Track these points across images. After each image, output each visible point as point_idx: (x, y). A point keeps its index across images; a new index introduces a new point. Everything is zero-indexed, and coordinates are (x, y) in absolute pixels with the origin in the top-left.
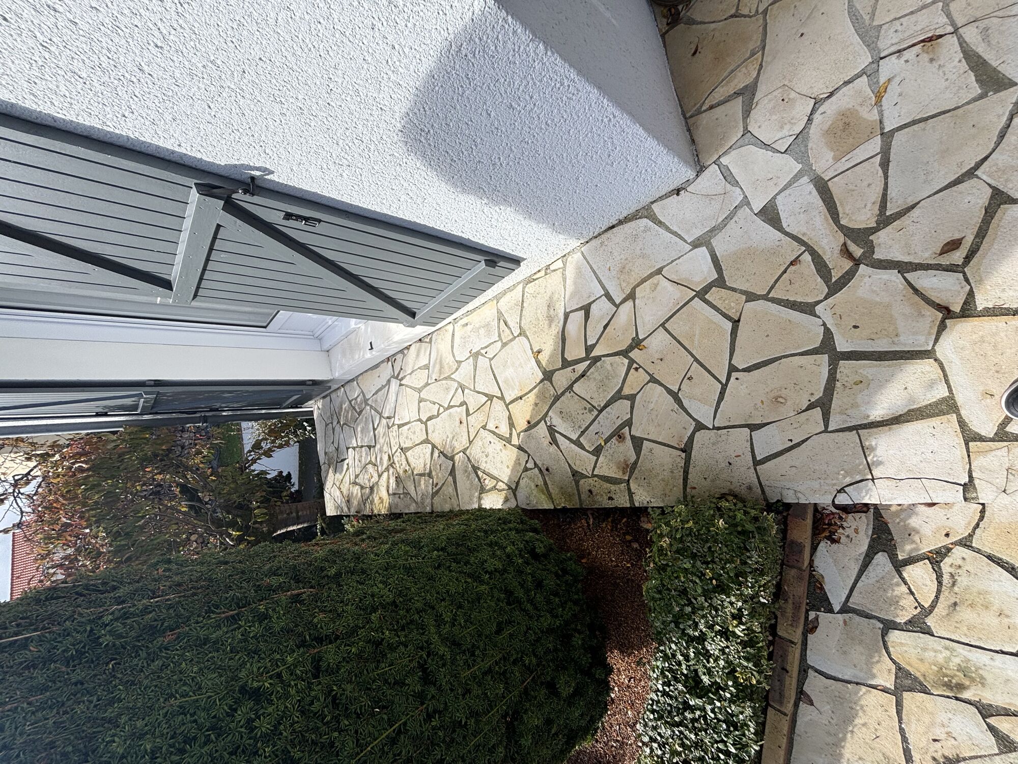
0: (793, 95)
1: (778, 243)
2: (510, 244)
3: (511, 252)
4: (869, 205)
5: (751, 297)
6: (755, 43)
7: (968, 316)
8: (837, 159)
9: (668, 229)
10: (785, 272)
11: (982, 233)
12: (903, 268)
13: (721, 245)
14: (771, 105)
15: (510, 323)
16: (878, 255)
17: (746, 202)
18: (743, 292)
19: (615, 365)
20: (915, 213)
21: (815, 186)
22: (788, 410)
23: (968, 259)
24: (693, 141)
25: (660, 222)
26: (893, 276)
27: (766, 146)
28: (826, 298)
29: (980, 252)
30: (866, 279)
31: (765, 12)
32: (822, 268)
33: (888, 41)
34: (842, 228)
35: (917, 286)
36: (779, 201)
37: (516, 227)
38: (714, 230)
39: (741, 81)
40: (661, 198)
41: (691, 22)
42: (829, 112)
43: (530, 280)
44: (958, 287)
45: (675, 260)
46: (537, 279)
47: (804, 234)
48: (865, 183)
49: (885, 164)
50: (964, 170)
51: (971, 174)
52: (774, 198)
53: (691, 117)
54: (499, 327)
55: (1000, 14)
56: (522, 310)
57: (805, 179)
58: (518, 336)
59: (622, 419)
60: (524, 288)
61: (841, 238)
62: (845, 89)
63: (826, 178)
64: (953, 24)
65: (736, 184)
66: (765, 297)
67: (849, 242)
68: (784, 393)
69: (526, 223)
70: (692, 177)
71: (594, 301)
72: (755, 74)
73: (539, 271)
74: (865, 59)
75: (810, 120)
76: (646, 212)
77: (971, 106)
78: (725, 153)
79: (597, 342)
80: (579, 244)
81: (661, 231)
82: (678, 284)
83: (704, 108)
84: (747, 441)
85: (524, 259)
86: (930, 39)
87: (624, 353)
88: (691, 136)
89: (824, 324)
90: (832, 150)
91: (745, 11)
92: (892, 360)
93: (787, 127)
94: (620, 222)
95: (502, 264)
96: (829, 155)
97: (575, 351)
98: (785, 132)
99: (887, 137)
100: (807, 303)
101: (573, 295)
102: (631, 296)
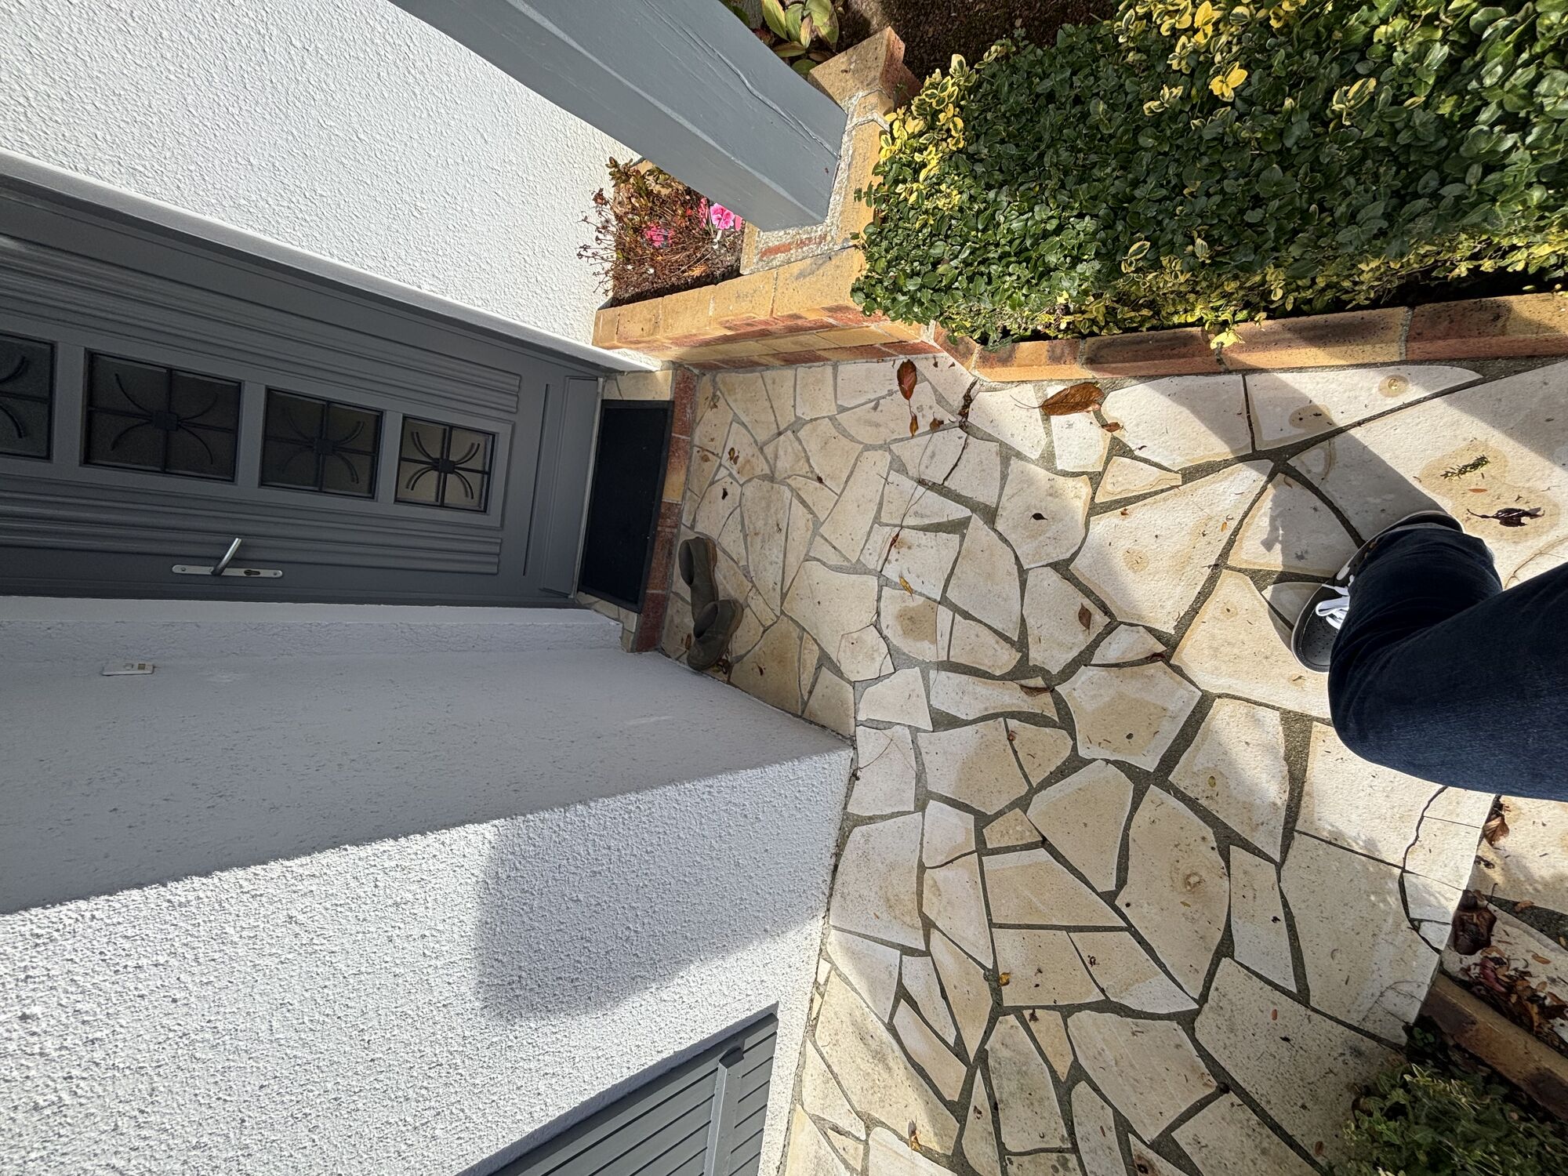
0: (855, 635)
1: (978, 735)
2: (737, 1005)
3: (749, 1014)
4: (996, 646)
5: (1022, 803)
6: (795, 633)
7: (1177, 644)
8: (935, 642)
9: (883, 818)
10: (1015, 752)
11: (1087, 592)
12: (1084, 659)
13: (941, 783)
14: (849, 653)
15: (843, 1124)
16: (1055, 670)
17: (915, 731)
18: (1012, 806)
19: (1008, 1041)
20: (1031, 622)
21: (945, 670)
22: (1218, 886)
23: (1106, 611)
24: (823, 726)
25: (870, 818)
26: (1085, 674)
27: (878, 679)
28: (1074, 739)
29: (1107, 602)
30: (1075, 694)
31: (782, 612)
32: (1037, 720)
33: (872, 562)
34: (1002, 678)
35: (1113, 662)
36: (935, 704)
37: (724, 978)
38: (920, 777)
39: (811, 658)
40: (848, 796)
41: (740, 659)
42: (890, 623)
43: (812, 1025)
44: (1136, 636)
45: (922, 840)
46: (818, 1013)
47: (986, 709)
48: (973, 637)
49: (967, 616)
50: (1016, 574)
51: (1023, 573)
52: (930, 706)
53: (803, 712)
54: (833, 1148)
55: (912, 502)
56: (838, 1083)
57: (933, 674)
58: (868, 1135)
59: (1110, 1129)
60: (814, 1044)
61: (1014, 685)
62: (882, 604)
63: (945, 658)
64: (895, 526)
65: (890, 724)
66: (1033, 791)
67: (1023, 682)
68: (1184, 868)
69: (731, 960)
70: (852, 755)
71: (900, 974)
72: (816, 647)
73: (812, 1000)
74: (873, 582)
75: (885, 638)
76: (849, 823)
77: (965, 545)
78: (856, 712)
79: (957, 1029)
80: (821, 922)
81: (880, 825)
82: (951, 861)
83: (806, 698)
84: (1250, 978)
85: (776, 1005)
86: (894, 541)
87: (998, 1011)
88: (818, 725)
89: (1108, 761)
90: (923, 640)
91: (770, 623)
92: (1196, 732)
93: (876, 655)
94: (838, 855)
95: (749, 1042)
96: (926, 644)
97: (951, 1076)
98: (879, 660)
99: (944, 601)
100: (1068, 759)
101: (873, 992)
102: (928, 925)
